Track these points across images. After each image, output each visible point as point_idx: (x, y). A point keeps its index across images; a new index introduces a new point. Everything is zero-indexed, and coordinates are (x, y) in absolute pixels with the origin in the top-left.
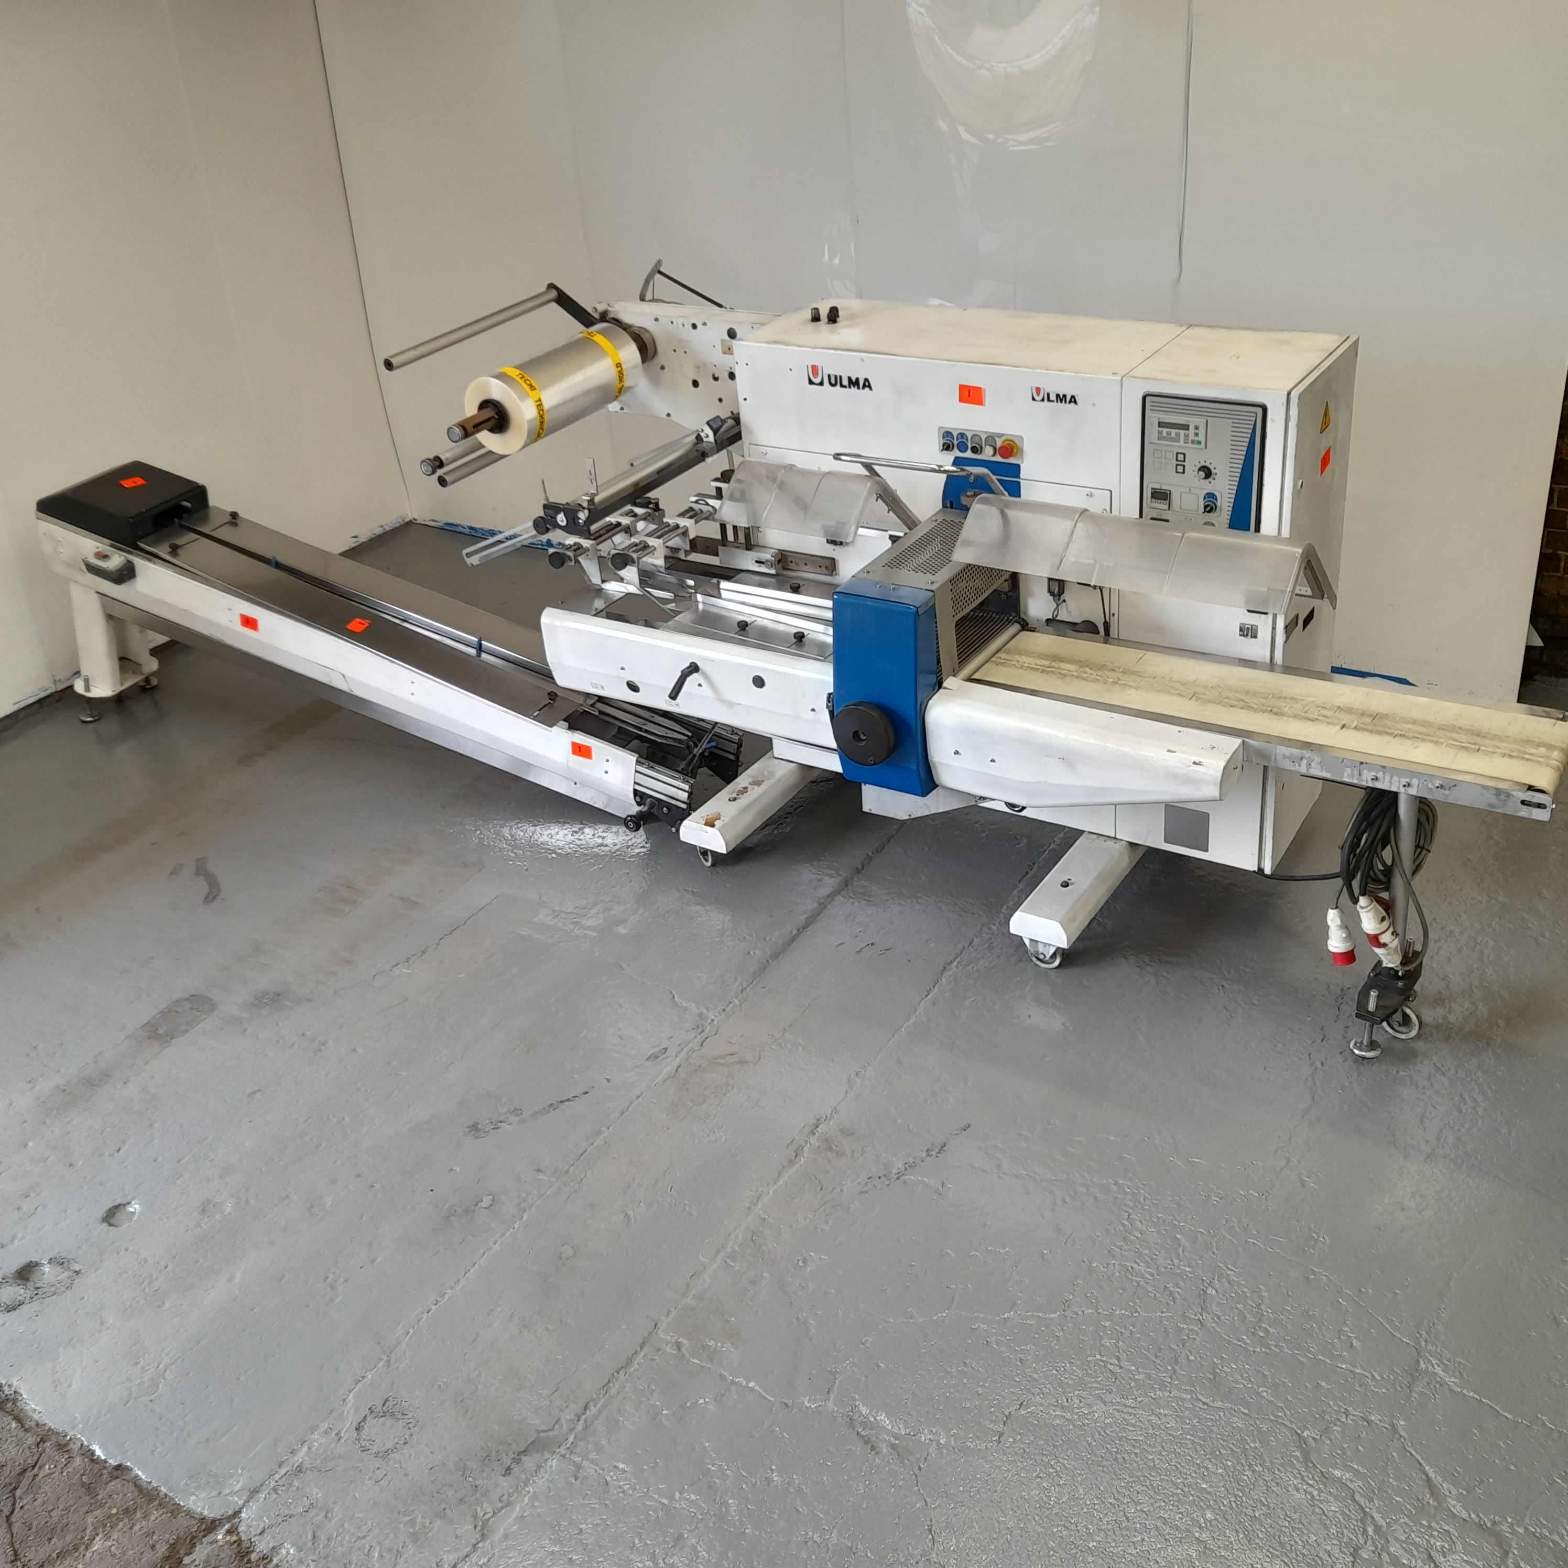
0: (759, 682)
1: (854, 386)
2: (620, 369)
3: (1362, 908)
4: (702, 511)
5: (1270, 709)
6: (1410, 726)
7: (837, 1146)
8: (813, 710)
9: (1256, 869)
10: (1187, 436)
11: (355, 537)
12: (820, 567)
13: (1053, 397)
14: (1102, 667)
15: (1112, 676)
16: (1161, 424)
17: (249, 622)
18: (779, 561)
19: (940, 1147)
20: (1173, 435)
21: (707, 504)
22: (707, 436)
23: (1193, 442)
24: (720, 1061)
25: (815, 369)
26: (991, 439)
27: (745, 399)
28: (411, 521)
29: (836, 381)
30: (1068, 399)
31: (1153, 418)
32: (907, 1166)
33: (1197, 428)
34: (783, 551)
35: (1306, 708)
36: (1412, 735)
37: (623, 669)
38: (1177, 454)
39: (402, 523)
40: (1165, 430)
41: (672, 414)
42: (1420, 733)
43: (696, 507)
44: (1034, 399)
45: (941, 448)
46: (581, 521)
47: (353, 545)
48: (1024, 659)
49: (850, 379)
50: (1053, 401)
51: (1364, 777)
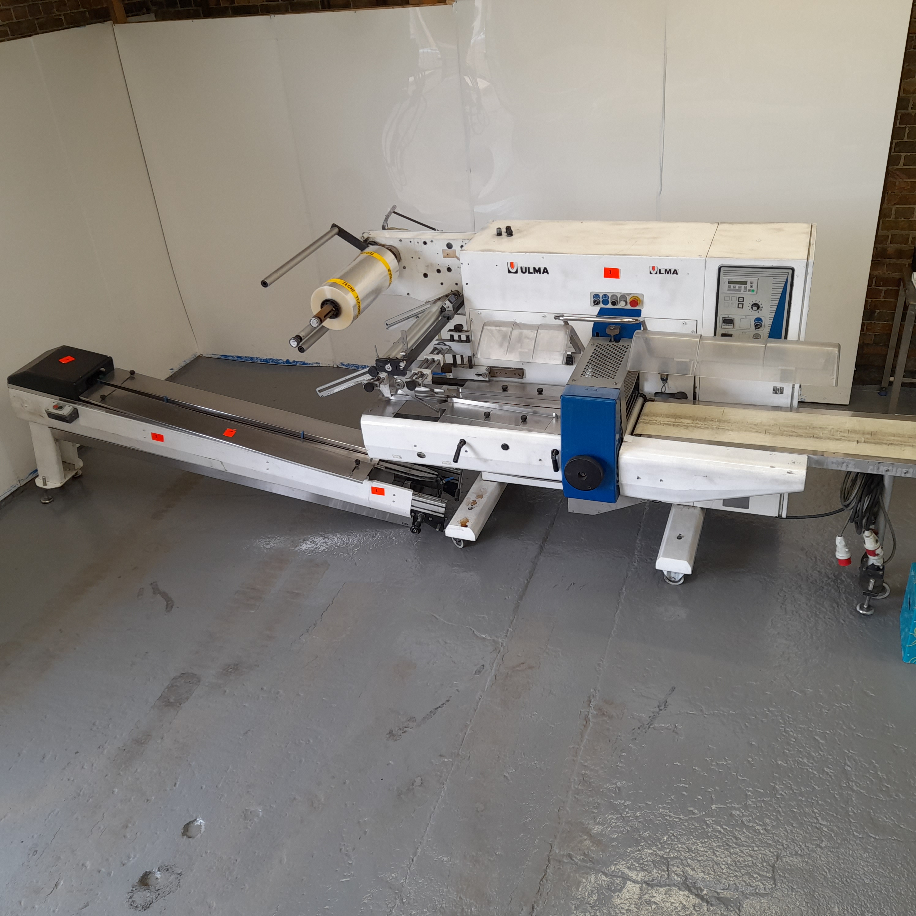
0: (505, 447)
1: (537, 273)
2: (390, 272)
3: (867, 537)
4: (442, 349)
5: (812, 435)
6: (893, 438)
7: (607, 712)
8: (540, 460)
9: (777, 516)
10: (745, 288)
11: (172, 369)
12: (515, 374)
13: (663, 271)
14: (705, 419)
15: (715, 425)
16: (730, 282)
17: (158, 437)
18: (490, 373)
19: (664, 703)
20: (737, 288)
21: (445, 345)
22: (449, 307)
23: (749, 291)
24: (518, 668)
25: (512, 264)
26: (624, 297)
27: (467, 284)
28: (199, 356)
29: (525, 270)
30: (672, 272)
31: (724, 280)
32: (651, 718)
33: (752, 283)
34: (491, 367)
35: (832, 433)
36: (897, 443)
37: (415, 446)
38: (739, 298)
39: (195, 357)
40: (732, 286)
41: (410, 294)
42: (901, 442)
43: (438, 347)
44: (651, 273)
45: (593, 304)
46: (401, 368)
47: (171, 374)
48: (659, 419)
49: (534, 268)
50: (663, 273)
51: (880, 470)
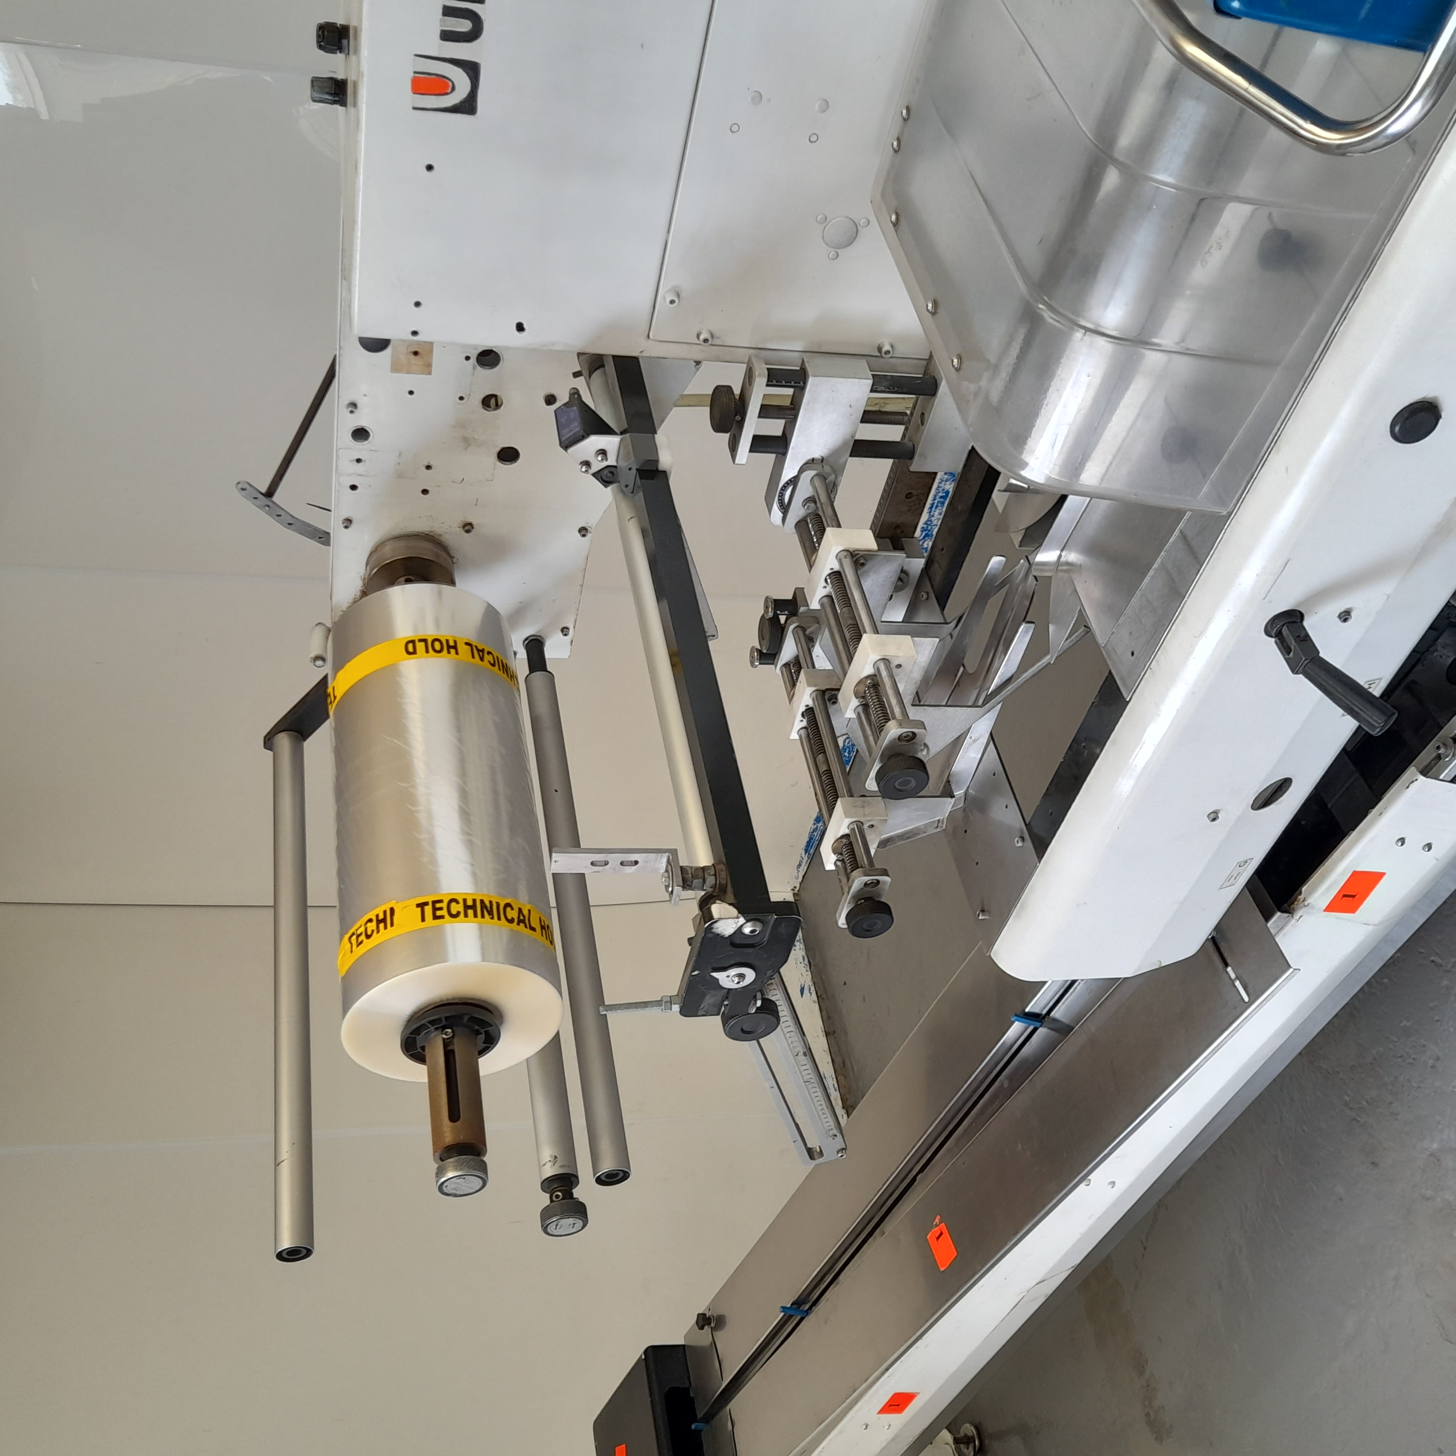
4: (811, 500)
21: (794, 480)
22: (603, 452)
37: (1214, 817)
41: (580, 524)
43: (797, 511)
46: (747, 930)
